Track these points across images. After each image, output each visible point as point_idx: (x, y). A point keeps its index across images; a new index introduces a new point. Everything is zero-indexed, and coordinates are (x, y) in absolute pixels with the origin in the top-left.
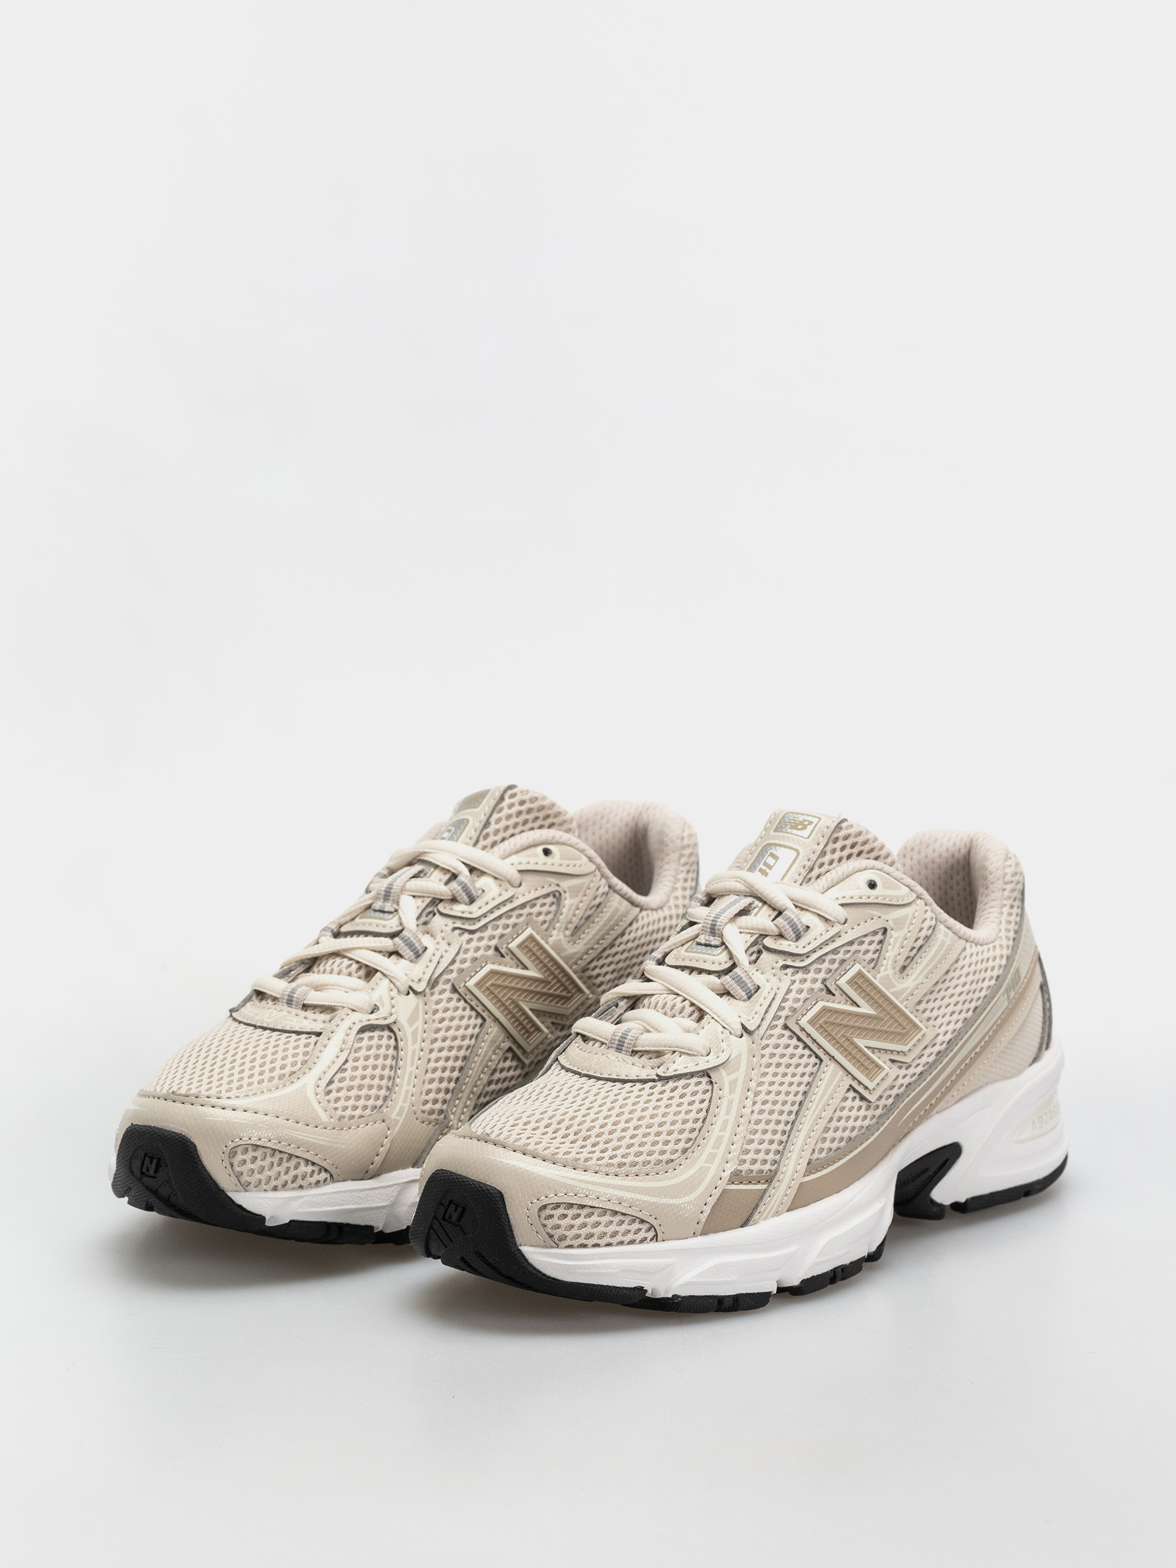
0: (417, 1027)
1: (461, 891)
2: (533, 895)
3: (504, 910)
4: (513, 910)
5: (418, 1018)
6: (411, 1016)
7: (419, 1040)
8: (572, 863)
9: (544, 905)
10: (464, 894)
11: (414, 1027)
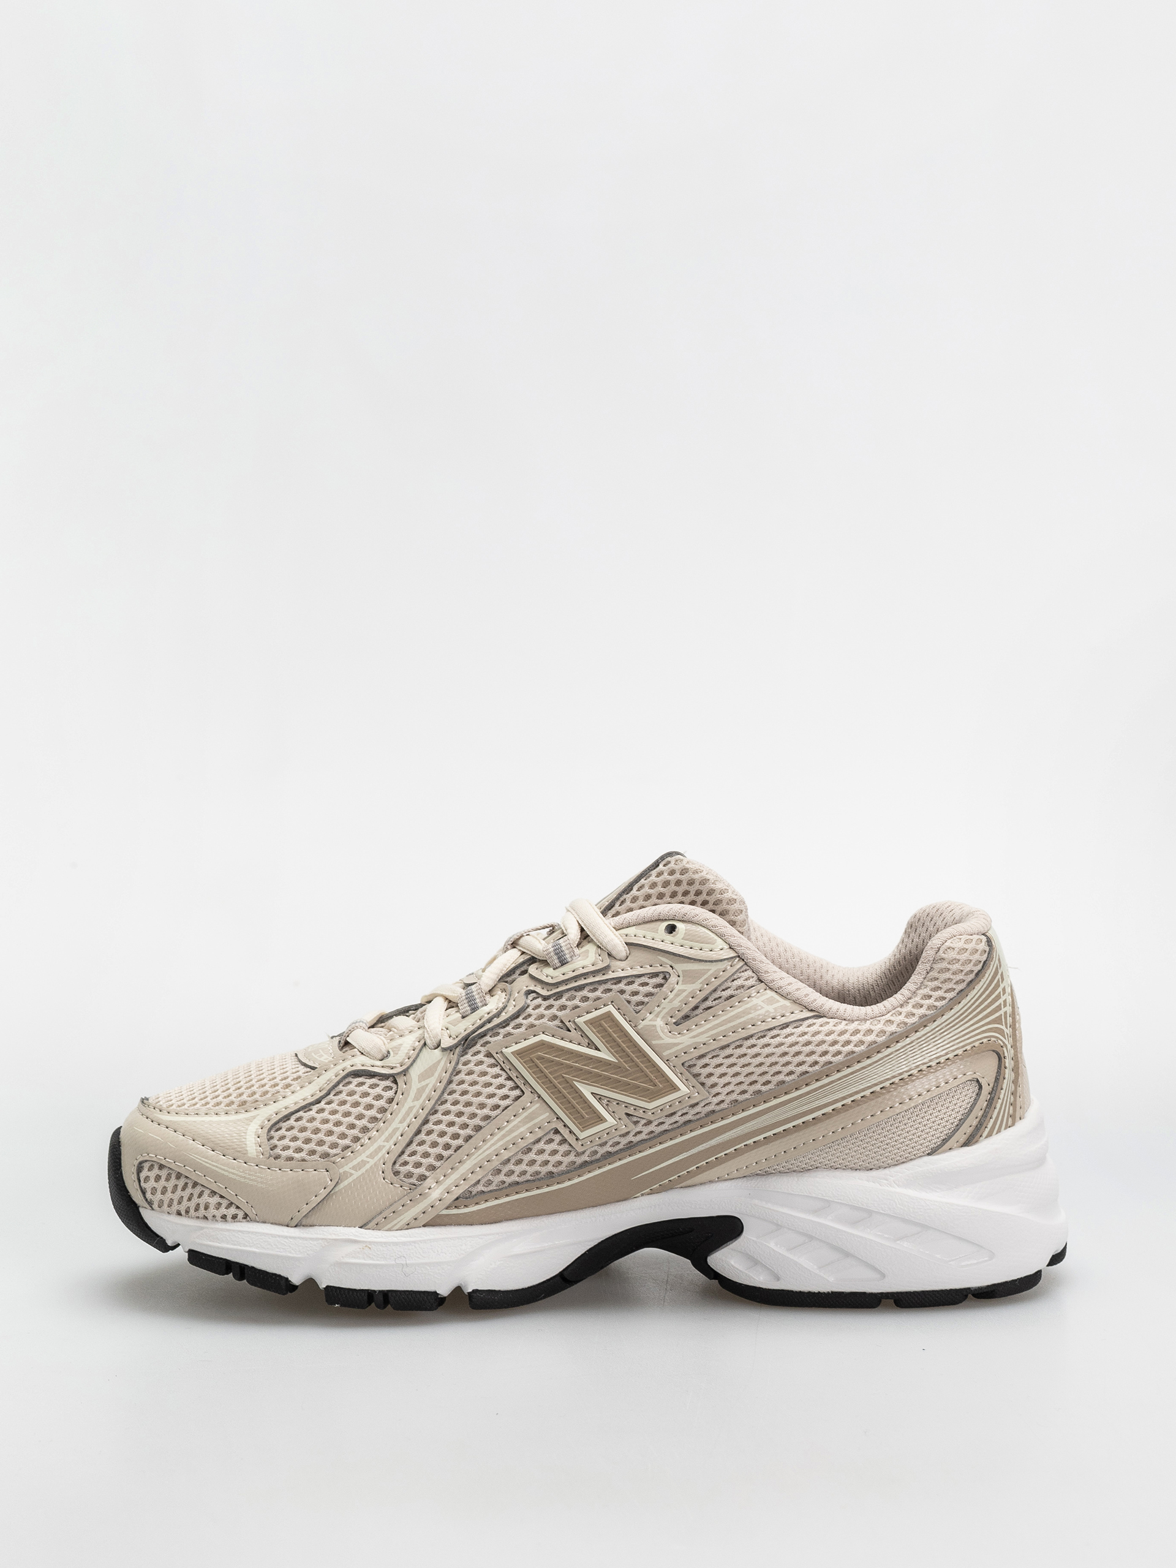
0: (427, 1085)
1: (552, 954)
2: (638, 971)
3: (591, 980)
4: (600, 982)
5: (433, 1075)
6: (425, 1071)
7: (424, 1096)
8: (697, 945)
9: (645, 984)
10: (555, 957)
11: (423, 1083)
